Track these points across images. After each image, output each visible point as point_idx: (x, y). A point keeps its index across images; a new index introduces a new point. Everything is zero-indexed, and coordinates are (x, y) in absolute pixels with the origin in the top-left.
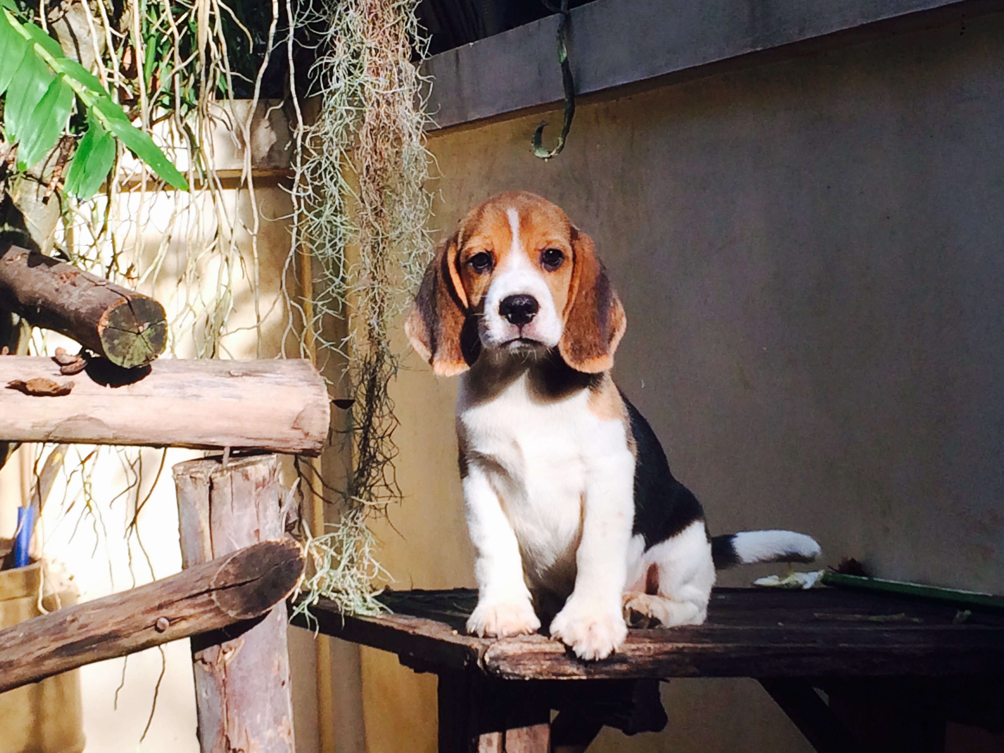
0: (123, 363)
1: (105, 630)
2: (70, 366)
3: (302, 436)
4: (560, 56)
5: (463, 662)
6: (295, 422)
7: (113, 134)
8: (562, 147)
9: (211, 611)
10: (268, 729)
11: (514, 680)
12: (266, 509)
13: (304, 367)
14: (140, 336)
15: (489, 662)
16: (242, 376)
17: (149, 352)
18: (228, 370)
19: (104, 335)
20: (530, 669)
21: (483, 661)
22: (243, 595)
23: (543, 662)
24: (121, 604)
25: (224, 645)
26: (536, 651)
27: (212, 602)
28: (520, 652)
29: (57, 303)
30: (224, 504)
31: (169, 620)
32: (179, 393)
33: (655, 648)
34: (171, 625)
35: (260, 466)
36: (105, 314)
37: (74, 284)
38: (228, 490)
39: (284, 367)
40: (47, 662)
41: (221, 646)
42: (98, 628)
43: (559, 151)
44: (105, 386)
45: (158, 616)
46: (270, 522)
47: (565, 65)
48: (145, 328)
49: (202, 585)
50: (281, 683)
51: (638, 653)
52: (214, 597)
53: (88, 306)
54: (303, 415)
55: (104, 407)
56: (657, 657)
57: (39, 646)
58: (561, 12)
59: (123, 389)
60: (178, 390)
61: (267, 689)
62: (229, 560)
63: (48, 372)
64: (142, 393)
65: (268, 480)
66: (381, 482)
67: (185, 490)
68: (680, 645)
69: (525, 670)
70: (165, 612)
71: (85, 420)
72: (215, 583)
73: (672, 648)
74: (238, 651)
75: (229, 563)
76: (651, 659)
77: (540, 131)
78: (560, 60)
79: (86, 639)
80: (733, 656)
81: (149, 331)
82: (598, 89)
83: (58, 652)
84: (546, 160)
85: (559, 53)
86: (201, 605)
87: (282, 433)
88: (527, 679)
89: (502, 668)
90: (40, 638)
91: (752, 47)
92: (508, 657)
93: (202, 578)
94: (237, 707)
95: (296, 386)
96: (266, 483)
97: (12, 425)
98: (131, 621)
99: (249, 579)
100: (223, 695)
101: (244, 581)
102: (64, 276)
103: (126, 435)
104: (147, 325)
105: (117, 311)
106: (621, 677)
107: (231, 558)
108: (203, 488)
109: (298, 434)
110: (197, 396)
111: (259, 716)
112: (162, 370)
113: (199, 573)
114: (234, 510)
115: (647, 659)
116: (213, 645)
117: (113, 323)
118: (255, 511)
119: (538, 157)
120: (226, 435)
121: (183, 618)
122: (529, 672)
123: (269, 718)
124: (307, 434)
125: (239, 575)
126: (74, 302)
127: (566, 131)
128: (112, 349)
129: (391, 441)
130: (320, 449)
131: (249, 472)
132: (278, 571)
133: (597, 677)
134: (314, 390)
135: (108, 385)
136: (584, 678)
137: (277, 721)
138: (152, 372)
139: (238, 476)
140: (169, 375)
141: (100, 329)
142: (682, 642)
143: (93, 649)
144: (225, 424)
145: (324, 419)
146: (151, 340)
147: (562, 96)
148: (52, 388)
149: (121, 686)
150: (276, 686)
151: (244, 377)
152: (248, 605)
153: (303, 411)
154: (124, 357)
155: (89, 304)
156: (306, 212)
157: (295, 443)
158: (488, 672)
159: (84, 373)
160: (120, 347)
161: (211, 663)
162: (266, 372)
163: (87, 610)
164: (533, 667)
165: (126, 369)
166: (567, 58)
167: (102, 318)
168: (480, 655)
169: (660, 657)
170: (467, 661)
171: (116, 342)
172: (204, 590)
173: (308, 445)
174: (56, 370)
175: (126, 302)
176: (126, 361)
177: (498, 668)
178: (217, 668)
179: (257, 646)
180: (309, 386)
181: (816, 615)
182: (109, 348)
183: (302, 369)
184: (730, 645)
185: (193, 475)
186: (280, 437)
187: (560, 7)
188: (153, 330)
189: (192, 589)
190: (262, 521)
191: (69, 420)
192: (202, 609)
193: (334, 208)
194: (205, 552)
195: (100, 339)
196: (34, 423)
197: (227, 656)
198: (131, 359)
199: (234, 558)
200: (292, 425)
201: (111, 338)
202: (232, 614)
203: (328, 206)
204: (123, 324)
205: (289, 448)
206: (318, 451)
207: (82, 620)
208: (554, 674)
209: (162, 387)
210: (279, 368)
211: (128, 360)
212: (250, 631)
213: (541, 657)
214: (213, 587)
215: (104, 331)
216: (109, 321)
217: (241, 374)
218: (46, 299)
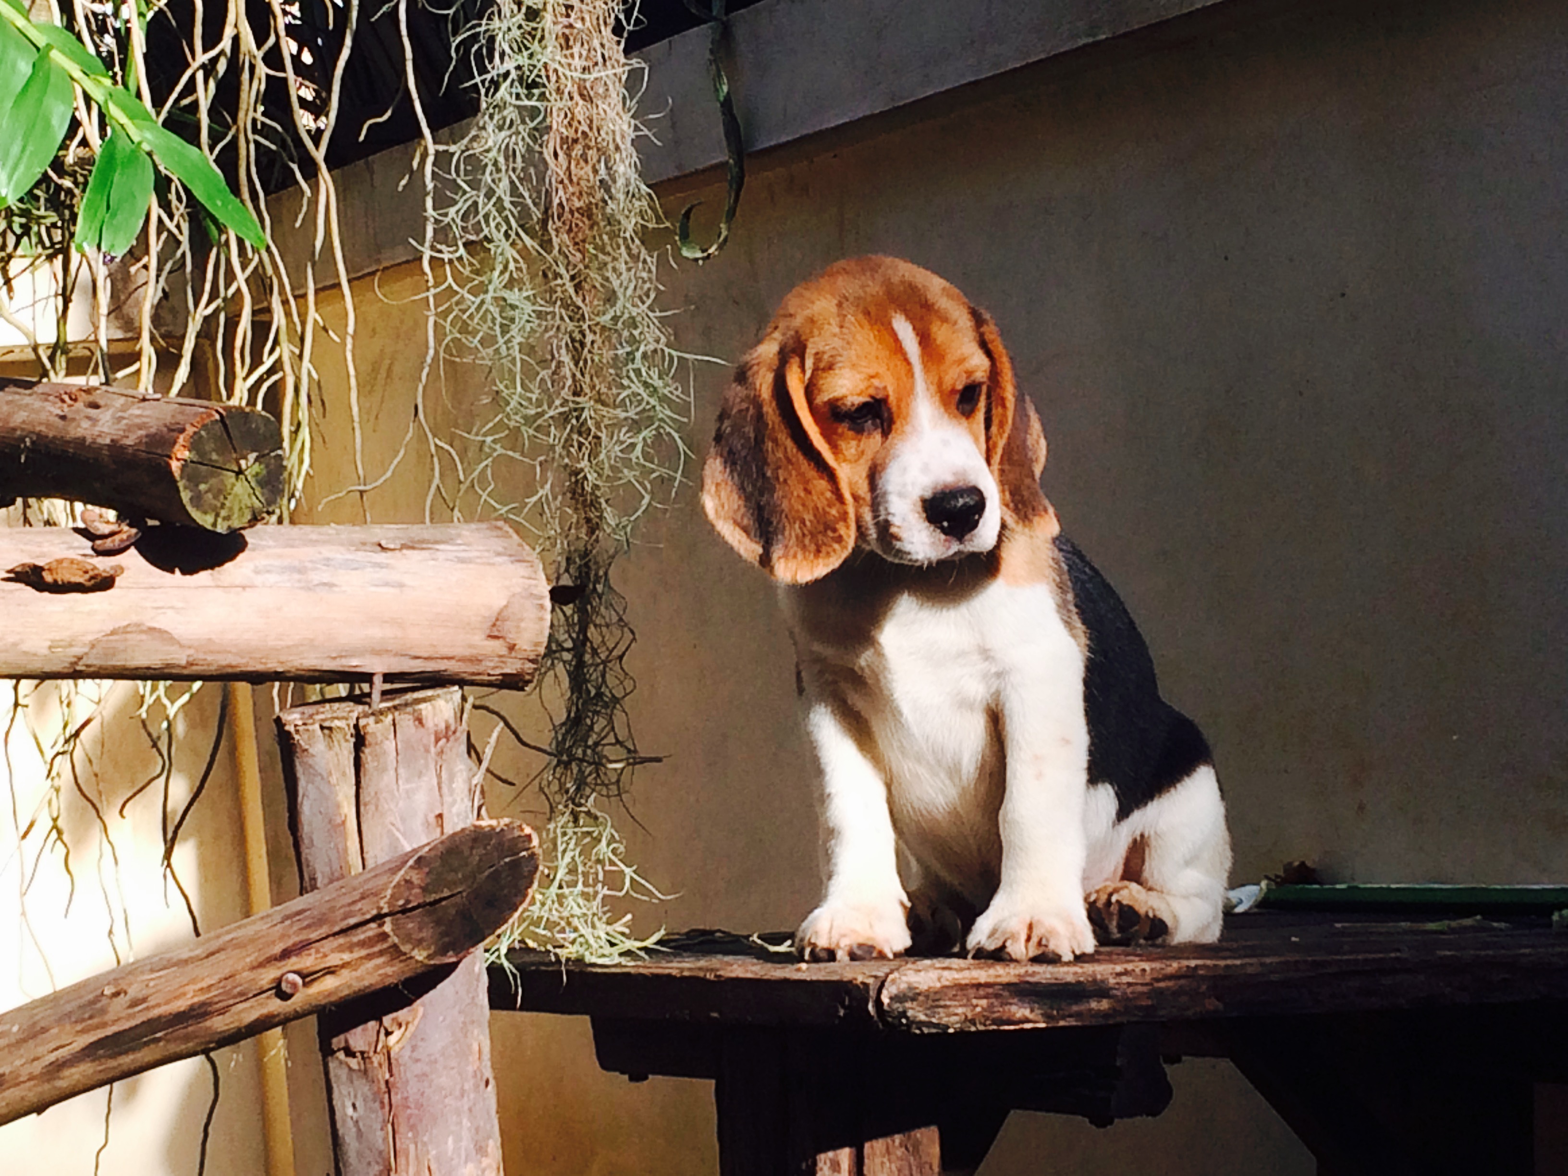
0: (214, 524)
1: (181, 1005)
2: (110, 540)
3: (504, 651)
4: (717, 90)
5: (838, 1011)
6: (494, 625)
7: (146, 147)
8: (726, 240)
9: (381, 953)
10: (466, 1162)
11: (929, 1034)
12: (451, 780)
13: (499, 533)
14: (241, 476)
15: (889, 1005)
16: (401, 549)
17: (257, 504)
18: (376, 540)
19: (182, 478)
20: (956, 1014)
21: (878, 1003)
22: (438, 923)
23: (975, 1002)
24: (207, 957)
25: (387, 1020)
26: (963, 982)
27: (384, 936)
28: (938, 985)
29: (68, 438)
30: (385, 770)
31: (303, 976)
32: (299, 581)
33: (1152, 969)
34: (305, 985)
35: (440, 703)
36: (181, 439)
37: (96, 406)
38: (390, 745)
39: (464, 533)
40: (66, 1072)
41: (381, 1024)
42: (167, 1003)
43: (720, 248)
44: (173, 572)
45: (285, 970)
46: (459, 800)
47: (727, 105)
48: (250, 463)
49: (365, 910)
50: (484, 1083)
51: (1125, 979)
52: (388, 928)
53: (142, 432)
54: (505, 613)
55: (172, 608)
56: (1156, 985)
57: (53, 1045)
58: (715, 19)
59: (204, 577)
60: (296, 576)
61: (463, 1093)
62: (411, 862)
63: (71, 551)
64: (237, 582)
65: (453, 728)
66: (611, 739)
67: (311, 750)
68: (1193, 963)
69: (949, 1015)
70: (295, 962)
71: (142, 632)
72: (388, 903)
73: (1180, 968)
74: (411, 1028)
75: (411, 867)
76: (1145, 989)
77: (687, 215)
78: (718, 96)
79: (143, 1023)
80: (1274, 977)
81: (257, 468)
82: (784, 139)
83: (90, 1052)
84: (700, 262)
85: (715, 85)
86: (362, 944)
87: (471, 646)
88: (951, 1031)
89: (910, 1013)
90: (54, 1031)
91: (1089, 35)
92: (919, 994)
93: (362, 898)
94: (412, 1128)
95: (493, 564)
96: (450, 733)
97: (15, 645)
98: (229, 984)
99: (446, 893)
100: (387, 1108)
101: (438, 897)
102: (66, 398)
103: (210, 658)
104: (252, 456)
105: (203, 433)
106: (1101, 1021)
107: (415, 858)
108: (344, 744)
109: (498, 646)
110: (330, 585)
111: (450, 1140)
112: (264, 543)
113: (355, 889)
114: (400, 782)
115: (1140, 989)
116: (366, 1021)
117: (198, 453)
118: (435, 781)
119: (687, 258)
120: (377, 652)
121: (330, 971)
122: (954, 1019)
123: (466, 1143)
124: (512, 648)
125: (430, 887)
126: (106, 430)
127: (731, 214)
128: (197, 500)
129: (622, 668)
130: (532, 674)
131: (424, 713)
132: (495, 877)
133: (1062, 1023)
134: (521, 570)
135: (177, 571)
136: (1043, 1025)
137: (481, 1150)
138: (249, 546)
139: (405, 720)
140: (278, 551)
141: (175, 466)
142: (1194, 958)
143: (159, 1040)
144: (377, 633)
145: (541, 619)
146: (259, 483)
147: (722, 156)
148: (87, 576)
149: (104, 1146)
150: (477, 1086)
151: (405, 551)
152: (446, 939)
153: (506, 607)
154: (217, 515)
155: (140, 429)
156: (455, 287)
157: (492, 664)
158: (885, 1023)
159: (133, 551)
160: (210, 495)
161: (362, 1053)
162: (437, 542)
163: (142, 973)
164: (960, 1010)
165: (220, 534)
166: (728, 93)
167: (177, 447)
168: (873, 993)
169: (1162, 985)
170: (844, 1007)
171: (203, 487)
172: (368, 916)
173: (510, 668)
174: (84, 548)
175: (217, 417)
176: (220, 520)
177: (904, 1014)
178: (376, 1059)
179: (444, 1020)
180: (512, 562)
181: (1338, 925)
182: (191, 499)
183: (497, 537)
184: (1268, 960)
185: (326, 724)
186: (467, 652)
187: (711, 10)
188: (262, 466)
189: (345, 918)
190: (447, 799)
191: (113, 633)
192: (363, 952)
193: (507, 275)
194: (350, 858)
195: (175, 482)
196: (52, 641)
197: (392, 1039)
198: (227, 518)
199: (420, 858)
200: (488, 632)
201: (194, 480)
202: (420, 955)
203: (496, 273)
204: (214, 456)
205: (479, 674)
206: (528, 677)
207: (134, 991)
208: (995, 1022)
209: (268, 572)
210: (459, 536)
211: (224, 519)
212: (432, 993)
213: (972, 992)
214: (385, 910)
215: (183, 468)
216: (190, 451)
217: (398, 547)
218: (39, 434)
